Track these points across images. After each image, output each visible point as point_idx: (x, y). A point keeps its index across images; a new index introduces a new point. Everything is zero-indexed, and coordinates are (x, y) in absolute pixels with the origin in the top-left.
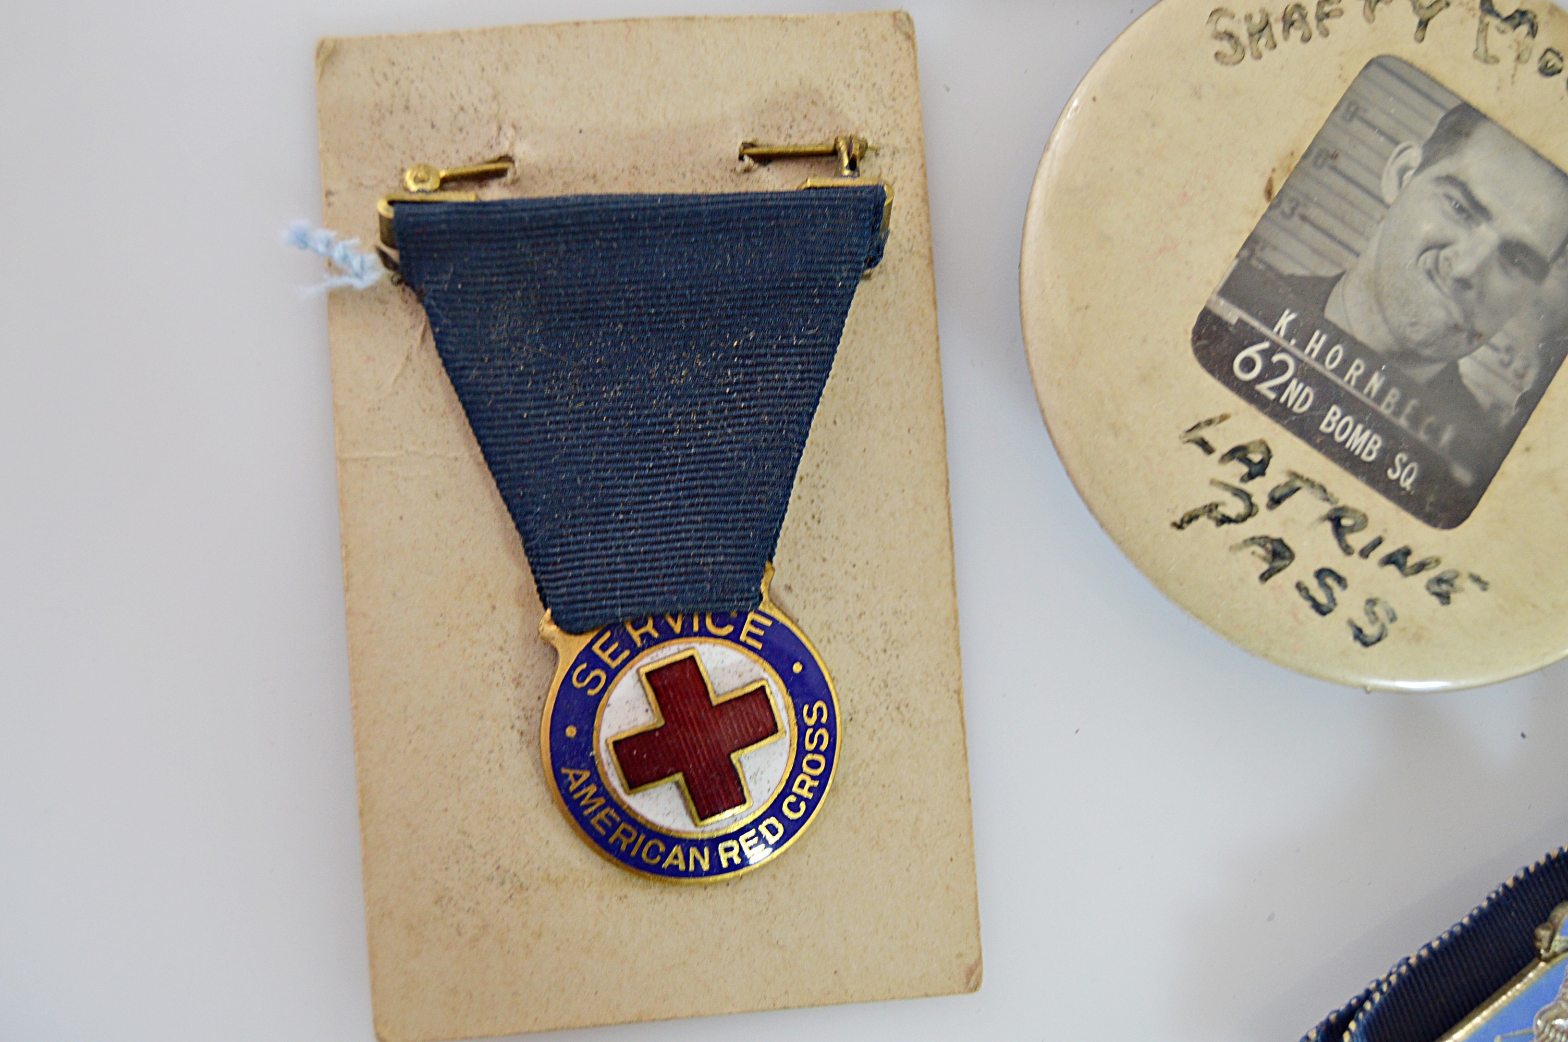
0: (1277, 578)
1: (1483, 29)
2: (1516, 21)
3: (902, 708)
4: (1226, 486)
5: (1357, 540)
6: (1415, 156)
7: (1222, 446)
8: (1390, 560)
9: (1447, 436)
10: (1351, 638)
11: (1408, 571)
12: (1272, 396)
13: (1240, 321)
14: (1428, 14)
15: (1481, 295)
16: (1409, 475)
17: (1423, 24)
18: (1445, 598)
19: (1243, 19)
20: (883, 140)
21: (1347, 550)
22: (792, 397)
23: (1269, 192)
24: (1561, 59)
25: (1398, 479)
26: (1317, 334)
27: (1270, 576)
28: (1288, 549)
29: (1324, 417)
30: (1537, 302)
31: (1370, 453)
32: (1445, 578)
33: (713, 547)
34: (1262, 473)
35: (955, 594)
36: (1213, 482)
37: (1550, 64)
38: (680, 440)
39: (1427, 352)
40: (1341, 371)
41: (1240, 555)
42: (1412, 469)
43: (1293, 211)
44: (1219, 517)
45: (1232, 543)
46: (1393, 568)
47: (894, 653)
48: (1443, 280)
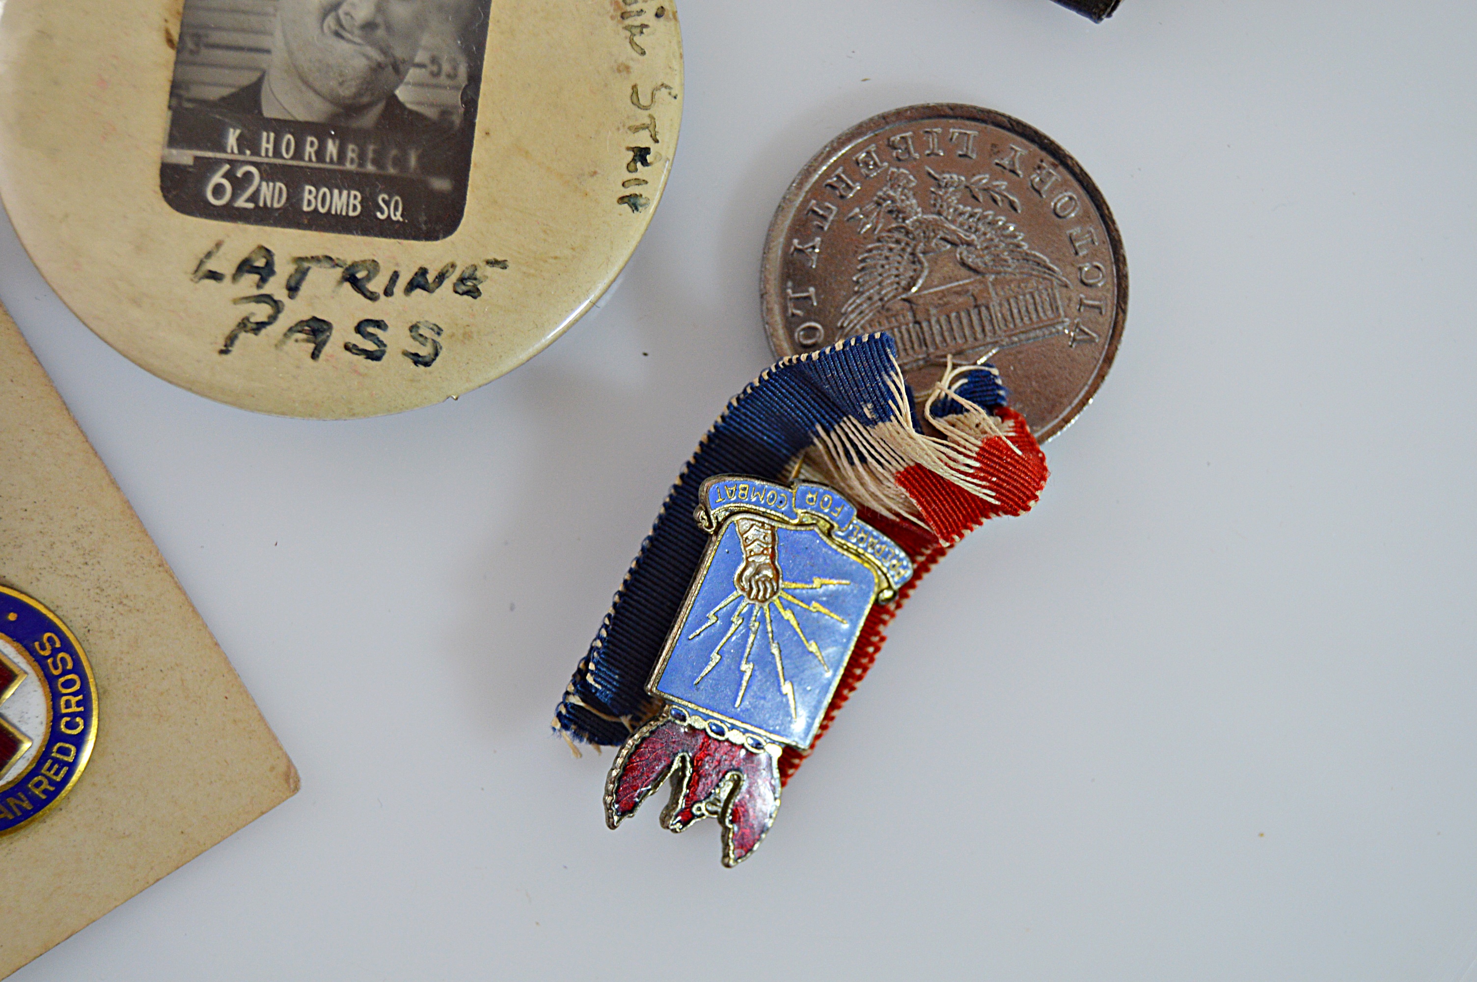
0: (327, 350)
3: (125, 601)
4: (248, 299)
5: (377, 285)
7: (229, 268)
8: (412, 286)
9: (413, 161)
10: (413, 366)
11: (432, 286)
12: (251, 205)
13: (196, 158)
15: (389, 28)
16: (396, 209)
18: (474, 293)
21: (372, 297)
23: (170, 41)
25: (389, 216)
26: (265, 134)
27: (320, 352)
28: (323, 321)
29: (302, 200)
30: (440, 8)
31: (355, 208)
32: (467, 275)
34: (272, 272)
35: (119, 489)
36: (236, 301)
39: (365, 100)
40: (298, 154)
41: (286, 348)
42: (397, 203)
43: (197, 45)
44: (254, 326)
45: (275, 342)
46: (418, 291)
47: (95, 561)
48: (352, 33)
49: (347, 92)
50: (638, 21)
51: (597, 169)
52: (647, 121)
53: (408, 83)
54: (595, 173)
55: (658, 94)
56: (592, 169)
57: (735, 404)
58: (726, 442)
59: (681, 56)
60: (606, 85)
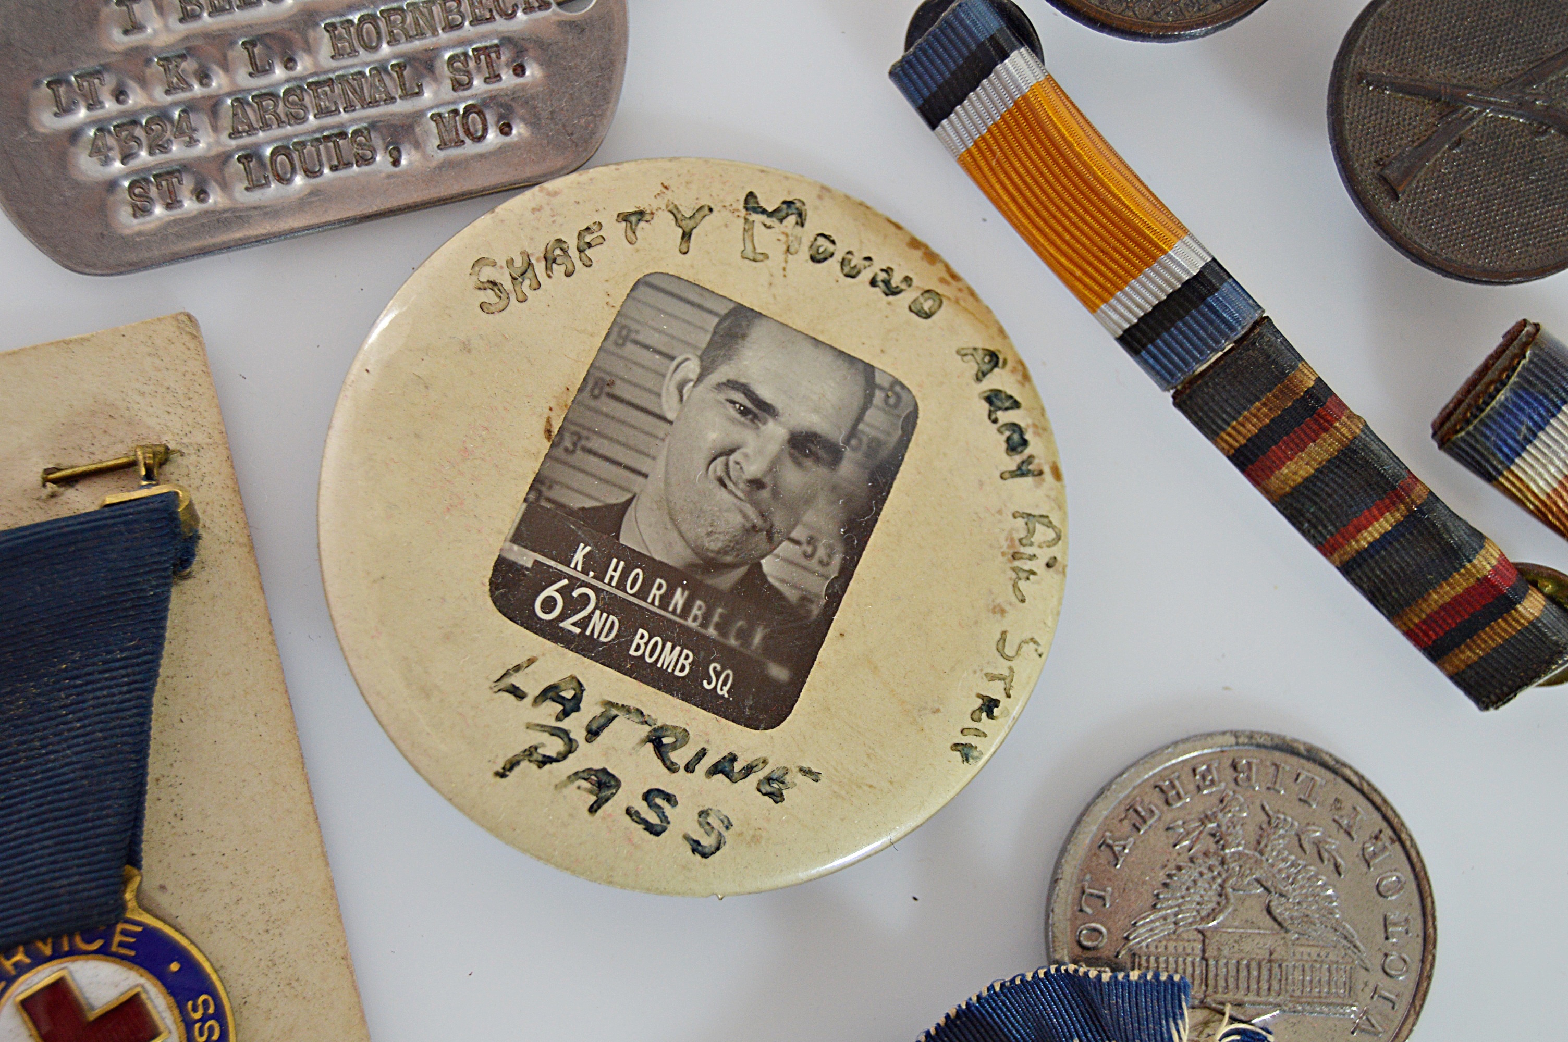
0: (607, 807)
1: (748, 227)
2: (783, 214)
3: (294, 984)
4: (543, 728)
5: (680, 757)
6: (692, 368)
7: (533, 691)
8: (715, 770)
9: (757, 639)
10: (690, 852)
11: (736, 776)
12: (577, 631)
13: (536, 562)
14: (691, 223)
15: (775, 494)
16: (725, 683)
17: (686, 236)
19: (504, 265)
20: (186, 440)
21: (672, 768)
22: (123, 710)
23: (548, 432)
24: (833, 242)
25: (715, 688)
26: (615, 560)
27: (599, 807)
28: (613, 776)
29: (632, 642)
30: (834, 488)
31: (682, 669)
32: (775, 776)
33: (68, 868)
34: (577, 709)
35: (327, 864)
36: (529, 726)
37: (821, 250)
38: (27, 767)
39: (729, 559)
40: (643, 594)
41: (566, 791)
42: (727, 676)
43: (575, 445)
44: (540, 758)
45: (557, 782)
46: (720, 776)
47: (277, 932)
48: (735, 484)
49: (713, 545)
50: (1027, 565)
51: (941, 707)
52: (1006, 673)
53: (778, 556)
54: (938, 710)
55: (1025, 646)
56: (937, 706)
57: (997, 989)
58: (972, 1022)
59: (1058, 613)
60: (976, 623)
